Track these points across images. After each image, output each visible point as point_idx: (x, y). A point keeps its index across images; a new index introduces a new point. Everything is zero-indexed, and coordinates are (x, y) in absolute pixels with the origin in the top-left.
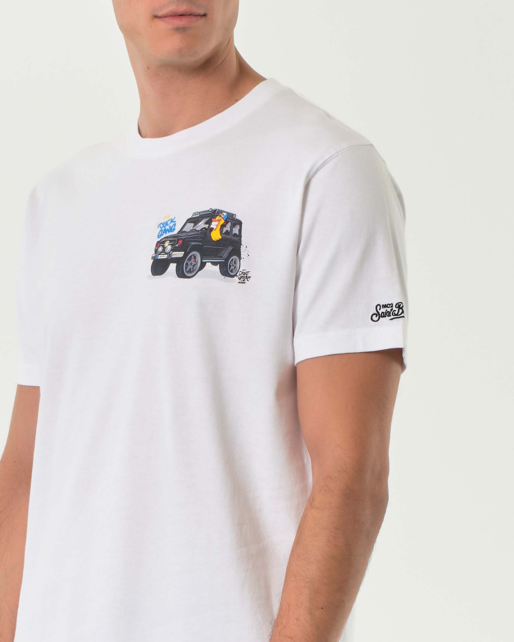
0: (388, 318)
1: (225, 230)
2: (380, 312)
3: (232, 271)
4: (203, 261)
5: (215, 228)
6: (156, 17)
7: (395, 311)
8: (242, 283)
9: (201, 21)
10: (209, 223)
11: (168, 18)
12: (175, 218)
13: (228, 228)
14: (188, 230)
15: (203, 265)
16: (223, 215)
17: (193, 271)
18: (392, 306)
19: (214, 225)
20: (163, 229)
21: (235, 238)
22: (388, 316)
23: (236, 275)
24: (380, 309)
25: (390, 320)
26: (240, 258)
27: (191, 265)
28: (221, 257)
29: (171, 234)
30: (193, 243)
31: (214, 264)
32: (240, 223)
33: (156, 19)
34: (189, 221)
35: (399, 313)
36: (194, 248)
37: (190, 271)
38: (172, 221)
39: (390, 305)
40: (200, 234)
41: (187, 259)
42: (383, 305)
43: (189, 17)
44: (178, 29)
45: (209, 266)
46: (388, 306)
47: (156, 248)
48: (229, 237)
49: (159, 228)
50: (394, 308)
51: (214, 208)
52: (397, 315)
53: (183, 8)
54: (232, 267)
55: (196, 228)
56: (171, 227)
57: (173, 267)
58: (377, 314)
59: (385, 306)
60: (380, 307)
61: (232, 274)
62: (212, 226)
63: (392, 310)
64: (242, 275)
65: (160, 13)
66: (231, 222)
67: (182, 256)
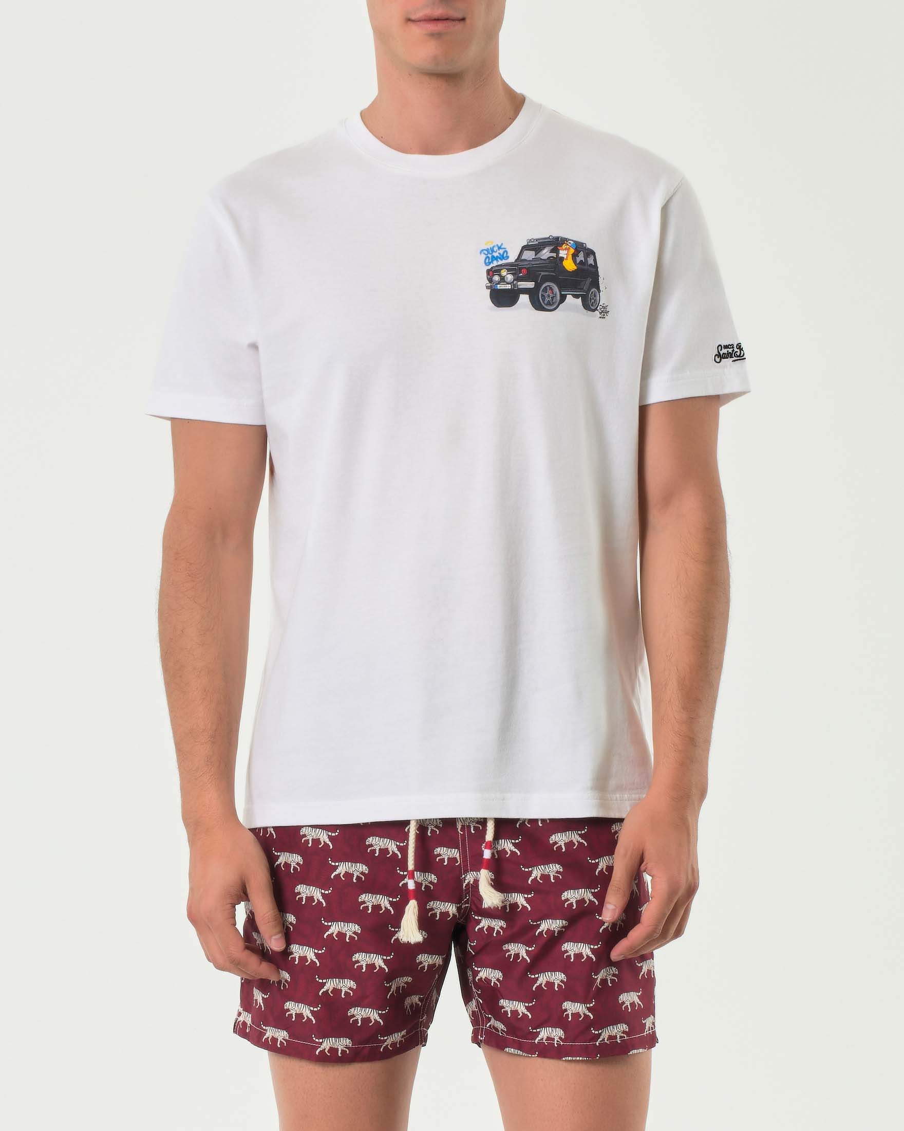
0: (730, 360)
1: (578, 260)
2: (721, 353)
3: (592, 305)
4: (563, 293)
5: (565, 257)
6: (409, 20)
7: (737, 352)
8: (603, 318)
9: (459, 26)
10: (555, 250)
11: (422, 22)
12: (502, 244)
13: (580, 258)
14: (529, 258)
15: (563, 298)
16: (569, 243)
17: (553, 303)
18: (733, 347)
19: (562, 253)
20: (490, 256)
21: (591, 269)
22: (730, 358)
23: (596, 309)
24: (721, 350)
25: (733, 361)
26: (599, 291)
27: (549, 297)
28: (582, 289)
29: (504, 262)
30: (543, 273)
31: (576, 296)
32: (593, 253)
33: (409, 22)
34: (525, 248)
35: (742, 355)
36: (546, 279)
37: (549, 304)
38: (499, 248)
39: (731, 346)
40: (549, 263)
41: (541, 290)
42: (724, 346)
43: (445, 22)
44: (432, 35)
45: (569, 298)
46: (729, 347)
47: (489, 277)
48: (586, 267)
49: (483, 255)
50: (736, 350)
51: (555, 235)
52: (739, 356)
53: (439, 12)
54: (593, 301)
55: (542, 256)
56: (502, 254)
57: (524, 299)
58: (719, 355)
59: (726, 347)
60: (722, 347)
61: (593, 308)
62: (560, 255)
63: (733, 350)
64: (602, 310)
65: (413, 17)
66: (583, 251)
67: (533, 286)
